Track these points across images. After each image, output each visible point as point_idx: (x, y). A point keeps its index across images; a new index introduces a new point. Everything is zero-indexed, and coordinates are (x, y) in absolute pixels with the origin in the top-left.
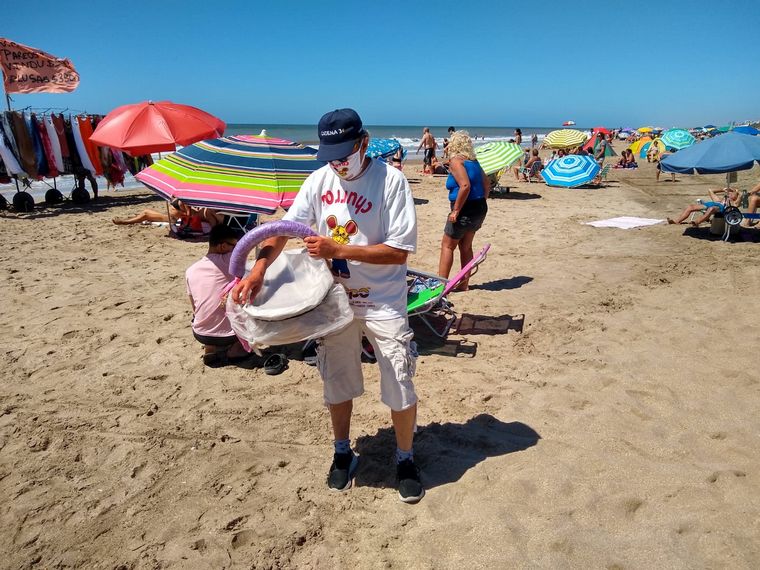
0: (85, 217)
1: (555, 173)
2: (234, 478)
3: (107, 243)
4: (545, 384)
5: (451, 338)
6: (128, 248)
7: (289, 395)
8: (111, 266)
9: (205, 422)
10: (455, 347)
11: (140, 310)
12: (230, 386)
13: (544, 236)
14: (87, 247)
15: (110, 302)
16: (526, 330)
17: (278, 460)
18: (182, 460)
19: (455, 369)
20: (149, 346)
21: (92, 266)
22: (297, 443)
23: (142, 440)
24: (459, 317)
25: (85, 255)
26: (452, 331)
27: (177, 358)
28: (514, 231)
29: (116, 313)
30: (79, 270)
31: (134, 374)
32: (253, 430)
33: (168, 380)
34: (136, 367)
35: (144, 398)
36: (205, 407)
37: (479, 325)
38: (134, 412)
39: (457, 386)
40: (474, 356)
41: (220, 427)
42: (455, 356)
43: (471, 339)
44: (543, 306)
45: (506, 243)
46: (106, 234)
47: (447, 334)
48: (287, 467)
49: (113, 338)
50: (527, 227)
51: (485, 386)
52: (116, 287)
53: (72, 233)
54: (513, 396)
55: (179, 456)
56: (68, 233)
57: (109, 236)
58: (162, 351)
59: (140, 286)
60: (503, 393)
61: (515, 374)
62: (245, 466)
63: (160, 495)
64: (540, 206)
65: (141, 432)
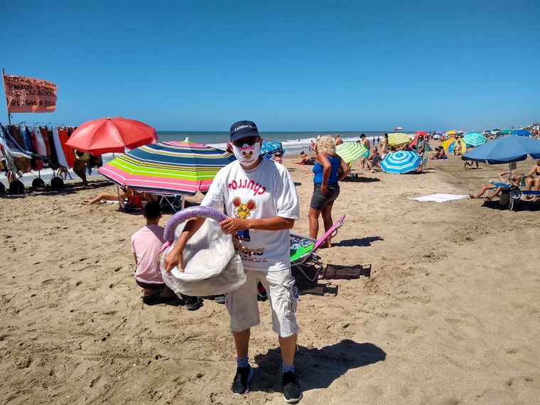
0: (60, 198)
1: (390, 164)
2: (164, 386)
3: (75, 216)
4: (387, 315)
5: (320, 282)
6: (90, 220)
7: (204, 325)
8: (78, 232)
9: (144, 345)
10: (322, 289)
11: (98, 264)
12: (162, 319)
13: (383, 208)
14: (61, 219)
15: (76, 259)
16: (373, 275)
17: (196, 373)
18: (126, 375)
19: (322, 304)
20: (103, 290)
21: (65, 233)
22: (210, 360)
23: (98, 360)
24: (325, 266)
25: (59, 225)
26: (320, 277)
27: (124, 299)
28: (362, 204)
29: (81, 266)
30: (55, 236)
31: (93, 311)
32: (178, 350)
33: (117, 315)
34: (94, 305)
35: (100, 328)
36: (144, 334)
37: (339, 272)
38: (93, 339)
39: (324, 317)
40: (336, 295)
41: (154, 349)
42: (323, 295)
43: (334, 283)
44: (384, 258)
45: (357, 213)
46: (75, 210)
47: (317, 279)
48: (203, 378)
49: (78, 284)
50: (371, 202)
51: (344, 317)
52: (81, 247)
53: (50, 209)
54: (364, 324)
55: (124, 371)
56: (48, 209)
57: (77, 211)
58: (113, 293)
59: (98, 246)
60: (357, 321)
61: (366, 308)
62: (172, 377)
63: (111, 400)
64: (379, 187)
65: (97, 353)
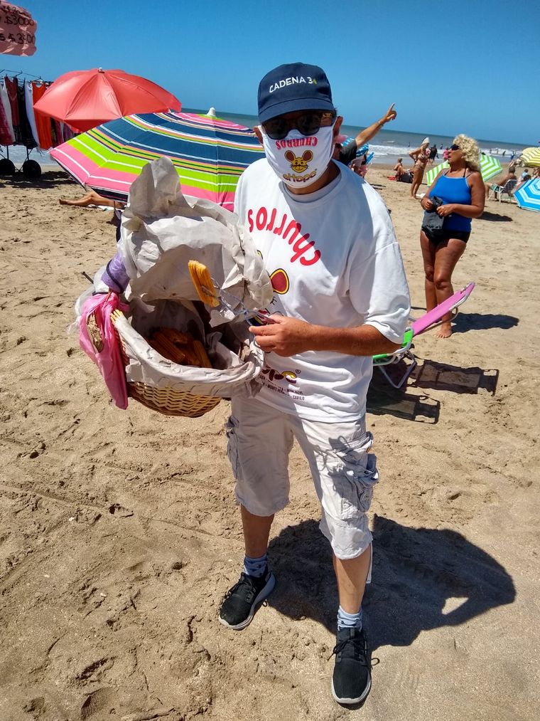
0: (32, 193)
1: (530, 194)
2: (112, 579)
3: (46, 225)
4: (530, 484)
5: (411, 391)
6: (66, 232)
7: (205, 451)
8: (43, 251)
9: (96, 477)
10: (412, 404)
11: (59, 309)
12: (137, 427)
13: (516, 267)
14: (23, 226)
15: (28, 296)
16: (501, 391)
17: (173, 559)
18: (54, 536)
19: (412, 440)
20: (57, 357)
21: (23, 249)
22: (203, 531)
23: (13, 496)
24: (420, 363)
25: (17, 235)
26: (410, 381)
27: (85, 378)
28: (484, 257)
29: (34, 309)
30: (9, 253)
31: (31, 395)
32: (152, 500)
33: (68, 408)
34: (36, 385)
35: (33, 430)
36: (101, 455)
37: (444, 377)
38: (18, 450)
39: (416, 470)
40: (436, 421)
41: (112, 489)
42: (413, 419)
43: (434, 395)
44: (520, 362)
45: (476, 271)
46: (47, 214)
47: (405, 385)
48: (184, 570)
49: (20, 342)
50: (499, 255)
51: (451, 474)
52: (41, 277)
53: (13, 209)
54: (488, 498)
55: (51, 529)
56: (10, 208)
57: (51, 216)
58: (69, 365)
59: (67, 279)
60: (475, 489)
61: (490, 461)
62: (130, 560)
63: (14, 592)
64: (511, 231)
65: (17, 481)
